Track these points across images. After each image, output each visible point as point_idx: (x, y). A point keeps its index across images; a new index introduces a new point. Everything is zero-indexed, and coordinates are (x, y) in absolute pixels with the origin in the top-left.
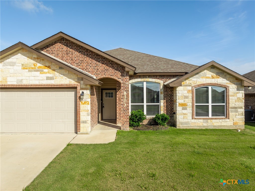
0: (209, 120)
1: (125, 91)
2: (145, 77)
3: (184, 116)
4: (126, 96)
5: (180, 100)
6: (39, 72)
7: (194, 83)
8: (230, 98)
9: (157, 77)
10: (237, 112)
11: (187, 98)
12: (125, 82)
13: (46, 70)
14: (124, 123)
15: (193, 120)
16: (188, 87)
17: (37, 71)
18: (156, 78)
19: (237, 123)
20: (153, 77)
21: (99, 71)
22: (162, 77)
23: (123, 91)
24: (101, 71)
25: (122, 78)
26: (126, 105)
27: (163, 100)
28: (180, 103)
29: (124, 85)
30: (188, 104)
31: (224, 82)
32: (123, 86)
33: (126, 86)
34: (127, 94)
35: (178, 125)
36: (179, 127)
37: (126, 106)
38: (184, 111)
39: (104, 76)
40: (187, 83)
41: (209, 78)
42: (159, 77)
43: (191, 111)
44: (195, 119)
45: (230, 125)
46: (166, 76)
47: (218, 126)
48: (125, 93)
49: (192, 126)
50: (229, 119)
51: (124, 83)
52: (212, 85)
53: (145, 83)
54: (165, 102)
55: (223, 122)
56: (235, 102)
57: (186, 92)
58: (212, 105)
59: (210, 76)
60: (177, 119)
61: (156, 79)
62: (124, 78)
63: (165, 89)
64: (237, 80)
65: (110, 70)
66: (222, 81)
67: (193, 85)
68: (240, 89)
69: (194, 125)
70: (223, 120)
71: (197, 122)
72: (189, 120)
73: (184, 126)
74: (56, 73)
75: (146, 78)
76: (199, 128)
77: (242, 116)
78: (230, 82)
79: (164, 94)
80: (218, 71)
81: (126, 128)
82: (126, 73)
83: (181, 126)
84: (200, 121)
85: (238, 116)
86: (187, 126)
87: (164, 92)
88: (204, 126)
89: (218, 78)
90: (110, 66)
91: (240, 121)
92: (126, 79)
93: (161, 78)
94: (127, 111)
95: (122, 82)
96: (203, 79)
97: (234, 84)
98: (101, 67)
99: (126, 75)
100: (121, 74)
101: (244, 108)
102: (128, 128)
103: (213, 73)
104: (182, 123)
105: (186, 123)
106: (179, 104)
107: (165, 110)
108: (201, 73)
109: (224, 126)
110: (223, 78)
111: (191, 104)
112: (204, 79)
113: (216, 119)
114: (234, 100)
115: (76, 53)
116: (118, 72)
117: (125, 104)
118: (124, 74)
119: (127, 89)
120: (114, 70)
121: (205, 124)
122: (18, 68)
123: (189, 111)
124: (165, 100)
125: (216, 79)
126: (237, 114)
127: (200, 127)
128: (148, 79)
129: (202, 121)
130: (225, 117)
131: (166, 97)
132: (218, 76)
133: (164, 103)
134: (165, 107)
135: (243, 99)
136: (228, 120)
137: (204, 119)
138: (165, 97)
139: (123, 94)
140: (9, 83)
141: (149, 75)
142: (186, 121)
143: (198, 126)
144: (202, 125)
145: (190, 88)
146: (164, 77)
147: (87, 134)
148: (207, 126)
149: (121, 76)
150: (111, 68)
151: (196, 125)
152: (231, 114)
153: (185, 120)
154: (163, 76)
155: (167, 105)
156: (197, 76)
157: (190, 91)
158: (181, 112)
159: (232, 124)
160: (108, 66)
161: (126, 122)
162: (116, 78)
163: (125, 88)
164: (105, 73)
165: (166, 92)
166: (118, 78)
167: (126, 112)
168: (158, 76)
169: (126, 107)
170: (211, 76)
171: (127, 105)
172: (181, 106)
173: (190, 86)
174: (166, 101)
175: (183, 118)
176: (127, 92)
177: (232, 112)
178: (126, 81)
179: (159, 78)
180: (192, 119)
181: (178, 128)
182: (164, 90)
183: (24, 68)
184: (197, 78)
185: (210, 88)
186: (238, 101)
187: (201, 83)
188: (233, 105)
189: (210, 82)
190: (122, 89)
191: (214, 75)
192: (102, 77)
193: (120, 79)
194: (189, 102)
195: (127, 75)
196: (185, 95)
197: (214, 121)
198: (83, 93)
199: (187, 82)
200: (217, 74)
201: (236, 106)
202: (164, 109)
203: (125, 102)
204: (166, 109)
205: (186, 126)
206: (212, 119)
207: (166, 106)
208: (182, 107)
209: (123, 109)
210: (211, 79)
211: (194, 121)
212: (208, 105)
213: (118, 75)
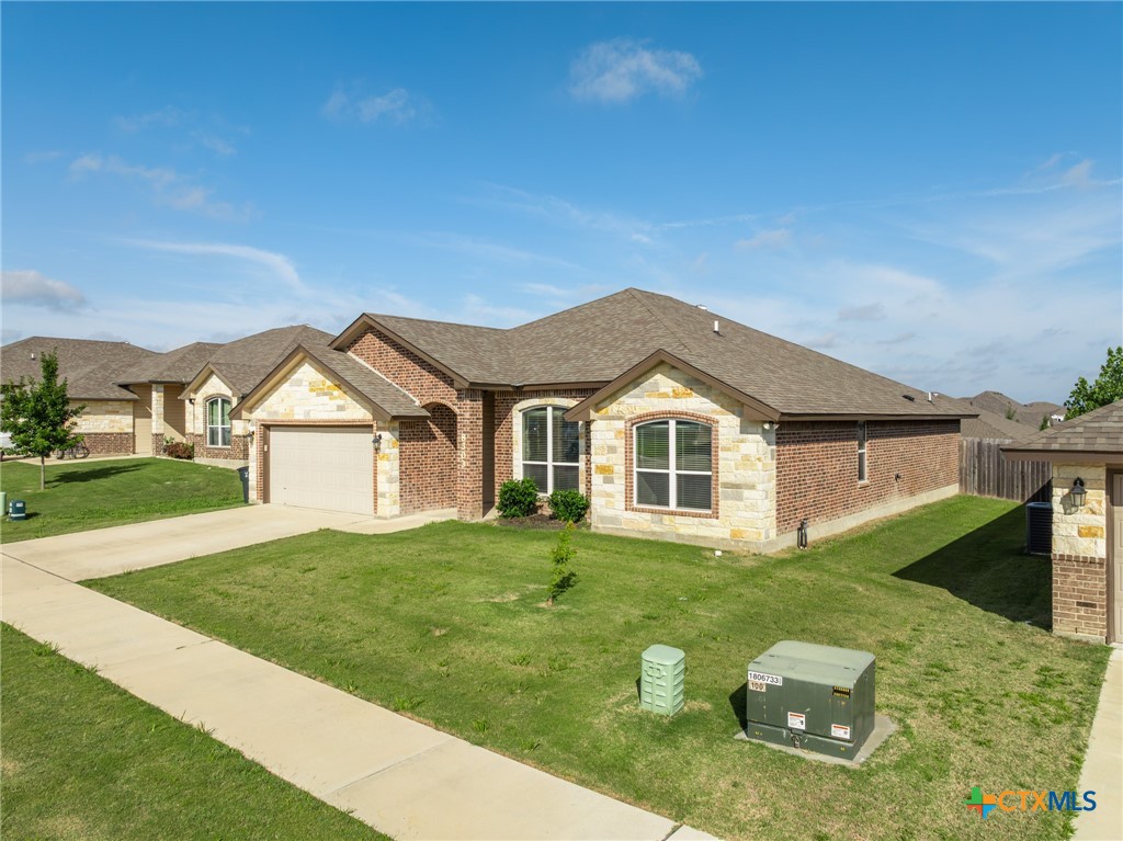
0: (666, 516)
2: (547, 394)
3: (607, 499)
4: (464, 444)
5: (598, 456)
6: (327, 397)
7: (630, 410)
8: (721, 454)
10: (739, 498)
11: (613, 453)
13: (337, 393)
15: (630, 512)
16: (617, 422)
17: (325, 394)
18: (570, 397)
19: (740, 532)
20: (562, 394)
21: (425, 389)
22: (582, 394)
23: (461, 433)
24: (428, 389)
25: (459, 403)
26: (464, 465)
27: (584, 456)
28: (599, 465)
29: (462, 420)
30: (616, 468)
31: (703, 406)
32: (460, 422)
34: (466, 439)
35: (594, 523)
36: (596, 527)
37: (465, 467)
38: (608, 488)
39: (432, 400)
40: (614, 411)
41: (665, 395)
42: (576, 394)
43: (623, 487)
44: (636, 510)
45: (721, 536)
46: (590, 392)
47: (689, 536)
48: (463, 437)
49: (625, 530)
50: (717, 518)
51: (461, 415)
52: (672, 414)
54: (588, 461)
55: (701, 526)
56: (737, 469)
57: (612, 434)
58: (678, 475)
59: (669, 391)
60: (592, 508)
62: (462, 403)
65: (440, 385)
66: (697, 405)
67: (627, 417)
68: (750, 429)
69: (630, 528)
70: (704, 520)
71: (639, 518)
72: (619, 513)
73: (608, 528)
74: (348, 398)
75: (550, 396)
76: (640, 536)
77: (756, 514)
78: (722, 406)
79: (588, 440)
83: (600, 526)
84: (643, 517)
85: (744, 512)
86: (613, 526)
88: (653, 533)
89: (690, 395)
90: (440, 378)
91: (748, 529)
92: (465, 404)
93: (579, 397)
94: (466, 477)
95: (457, 411)
96: (652, 399)
97: (733, 414)
98: (429, 378)
100: (458, 394)
103: (675, 381)
104: (603, 519)
105: (614, 520)
106: (598, 467)
108: (646, 382)
109: (705, 537)
110: (703, 396)
111: (623, 469)
112: (655, 401)
113: (682, 514)
114: (733, 463)
115: (393, 353)
116: (453, 391)
117: (464, 461)
118: (462, 394)
120: (447, 386)
121: (657, 528)
122: (305, 389)
123: (619, 486)
125: (684, 400)
126: (741, 504)
127: (643, 532)
128: (554, 399)
129: (648, 516)
132: (689, 391)
133: (587, 464)
134: (588, 475)
136: (714, 521)
137: (652, 512)
138: (588, 447)
139: (461, 439)
140: (297, 417)
141: (555, 390)
142: (613, 513)
143: (639, 531)
144: (647, 530)
145: (620, 425)
147: (385, 519)
148: (662, 533)
149: (457, 398)
151: (635, 527)
152: (725, 505)
153: (609, 512)
154: (585, 392)
156: (636, 391)
157: (620, 432)
158: (601, 488)
159: (727, 536)
160: (438, 378)
162: (449, 404)
164: (433, 392)
166: (453, 404)
167: (465, 481)
168: (574, 391)
169: (465, 469)
170: (671, 390)
172: (601, 473)
173: (620, 418)
175: (604, 504)
176: (466, 436)
177: (726, 498)
178: (465, 410)
179: (576, 397)
180: (626, 509)
181: (593, 530)
182: (587, 429)
183: (312, 390)
184: (637, 397)
185: (672, 425)
186: (743, 464)
187: (645, 412)
188: (731, 479)
189: (668, 409)
191: (680, 388)
192: (428, 402)
194: (618, 462)
196: (609, 442)
197: (679, 519)
198: (380, 437)
199: (613, 408)
200: (686, 384)
201: (737, 482)
202: (586, 478)
205: (611, 528)
208: (602, 476)
209: (461, 473)
210: (671, 399)
211: (630, 514)
212: (667, 475)
213: (453, 398)
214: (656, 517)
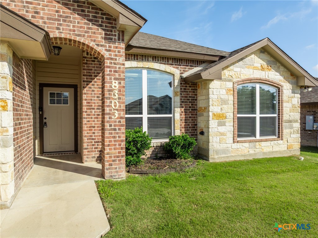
0: (257, 143)
1: (115, 79)
2: (145, 59)
3: (221, 137)
4: (117, 92)
5: (215, 107)
7: (237, 75)
8: (284, 104)
9: (168, 62)
10: (292, 127)
11: (225, 104)
12: (116, 55)
14: (113, 161)
15: (236, 144)
16: (227, 83)
18: (167, 64)
19: (292, 145)
20: (161, 61)
21: (42, 18)
22: (177, 63)
23: (111, 79)
24: (48, 19)
25: (107, 45)
26: (117, 115)
27: (179, 109)
28: (215, 113)
29: (113, 65)
30: (228, 114)
31: (276, 77)
32: (109, 67)
33: (118, 66)
34: (119, 87)
35: (211, 156)
36: (214, 159)
37: (117, 118)
38: (222, 129)
40: (227, 76)
41: (257, 68)
42: (172, 62)
43: (232, 128)
44: (238, 142)
45: (283, 149)
46: (184, 62)
47: (269, 152)
48: (114, 84)
49: (233, 156)
50: (282, 140)
51: (112, 59)
52: (260, 81)
53: (145, 72)
54: (182, 112)
55: (274, 146)
56: (290, 112)
57: (224, 91)
58: (261, 118)
60: (210, 145)
61: (167, 66)
62: (112, 45)
63: (182, 86)
64: (292, 77)
65: (74, 18)
66: (275, 76)
67: (235, 80)
68: (295, 91)
69: (236, 154)
70: (276, 142)
71: (241, 147)
72: (229, 145)
73: (222, 157)
75: (148, 60)
76: (243, 158)
77: (298, 135)
78: (284, 78)
79: (182, 97)
80: (270, 59)
81: (117, 172)
82: (117, 34)
83: (216, 157)
84: (244, 146)
85: (293, 135)
86: (225, 155)
87: (182, 92)
88: (250, 155)
89: (270, 70)
90: (74, 10)
91: (295, 143)
92: (117, 47)
93: (175, 65)
94: (119, 129)
95: (106, 55)
96: (250, 70)
97: (289, 83)
99: (117, 38)
100: (106, 34)
101: (299, 121)
102: (122, 171)
103: (263, 60)
104: (217, 152)
105: (225, 151)
106: (214, 115)
107: (182, 128)
108: (247, 59)
109: (277, 151)
110: (276, 71)
111: (232, 115)
113: (266, 140)
114: (289, 109)
116: (98, 30)
117: (116, 111)
118: (112, 35)
119: (120, 75)
120: (86, 21)
121: (252, 152)
123: (229, 128)
124: (183, 107)
125: (267, 73)
126: (292, 130)
127: (244, 156)
128: (152, 63)
129: (247, 145)
130: (276, 137)
131: (185, 102)
132: (269, 68)
133: (181, 115)
134: (182, 123)
135: (299, 107)
136: (281, 142)
137: (250, 142)
138: (182, 102)
139: (111, 87)
141: (153, 56)
142: (225, 147)
143: (242, 155)
144: (247, 153)
145: (230, 85)
146: (182, 63)
148: (255, 154)
149: (105, 39)
150: (76, 16)
151: (240, 153)
152: (285, 132)
153: (223, 146)
154: (180, 61)
155: (186, 117)
156: (241, 63)
157: (230, 90)
158: (216, 129)
159: (286, 149)
160: (69, 9)
161: (118, 157)
162: (92, 44)
163: (115, 71)
164: (61, 25)
165: (185, 92)
166: (98, 45)
167: (117, 133)
168: (170, 60)
169: (117, 120)
170: (260, 65)
171: (119, 114)
172: (217, 119)
173: (230, 81)
174: (185, 110)
175: (219, 141)
176: (120, 83)
177: (286, 128)
178: (117, 53)
179: (173, 65)
180: (234, 142)
181: (211, 161)
182: (181, 89)
184: (241, 67)
185: (258, 88)
186: (293, 110)
187: (246, 77)
188: (288, 117)
189: (259, 77)
190: (108, 75)
191: (265, 64)
193: (102, 46)
194: (229, 111)
195: (119, 39)
196: (222, 97)
197: (263, 144)
199: (226, 73)
200: (268, 63)
201: (291, 119)
202: (181, 125)
203: (115, 106)
204: (185, 125)
205: (223, 157)
206: (261, 141)
207: (185, 120)
208: (217, 121)
209: (111, 126)
210: (260, 71)
211: (235, 146)
212: (255, 117)
213: (97, 37)
214: (252, 144)
